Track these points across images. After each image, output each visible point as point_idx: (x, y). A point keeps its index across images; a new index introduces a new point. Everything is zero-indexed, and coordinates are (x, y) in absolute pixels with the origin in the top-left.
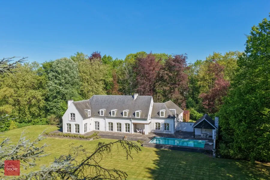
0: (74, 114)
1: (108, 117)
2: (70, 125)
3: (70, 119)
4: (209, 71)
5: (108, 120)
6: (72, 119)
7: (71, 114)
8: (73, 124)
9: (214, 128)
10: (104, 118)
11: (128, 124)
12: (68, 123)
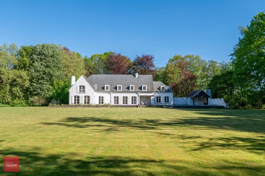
0: (84, 87)
1: (114, 92)
2: (78, 97)
3: (79, 92)
4: (180, 67)
5: (113, 95)
7: (80, 87)
8: (82, 96)
9: (210, 97)
10: (109, 92)
11: (135, 97)
12: (75, 95)
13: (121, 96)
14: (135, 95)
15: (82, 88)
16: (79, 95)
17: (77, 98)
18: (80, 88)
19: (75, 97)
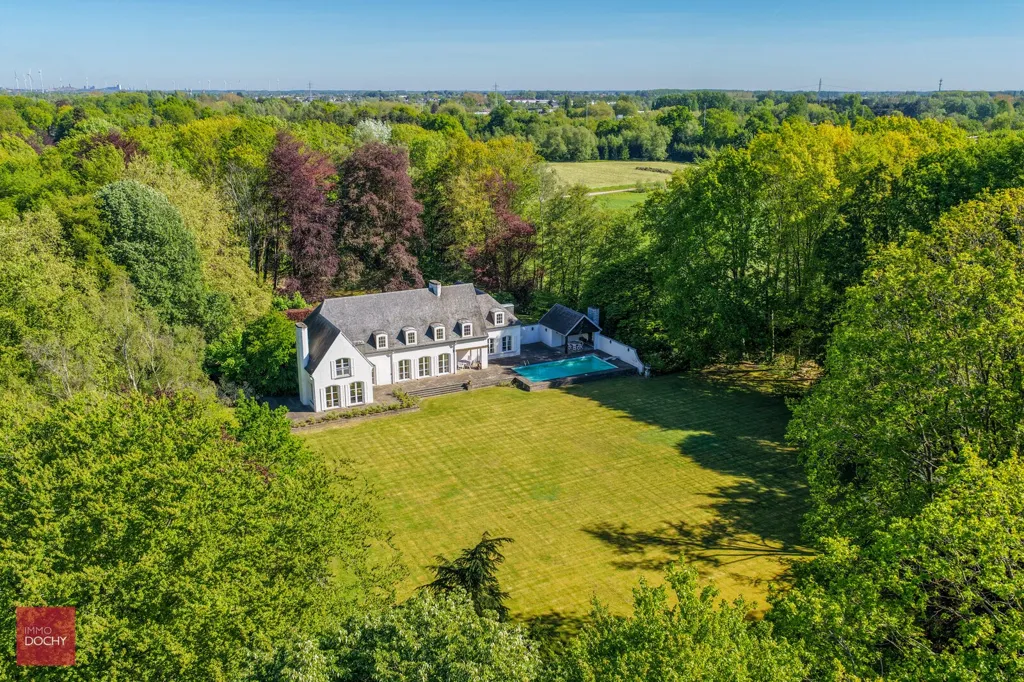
0: (346, 360)
1: (398, 350)
2: (336, 388)
3: (335, 375)
5: (398, 357)
6: (339, 373)
7: (338, 361)
8: (344, 384)
9: (597, 330)
10: (389, 353)
11: (447, 356)
12: (327, 386)
13: (414, 357)
14: (447, 350)
15: (342, 364)
16: (337, 383)
17: (333, 393)
18: (337, 366)
19: (328, 389)
